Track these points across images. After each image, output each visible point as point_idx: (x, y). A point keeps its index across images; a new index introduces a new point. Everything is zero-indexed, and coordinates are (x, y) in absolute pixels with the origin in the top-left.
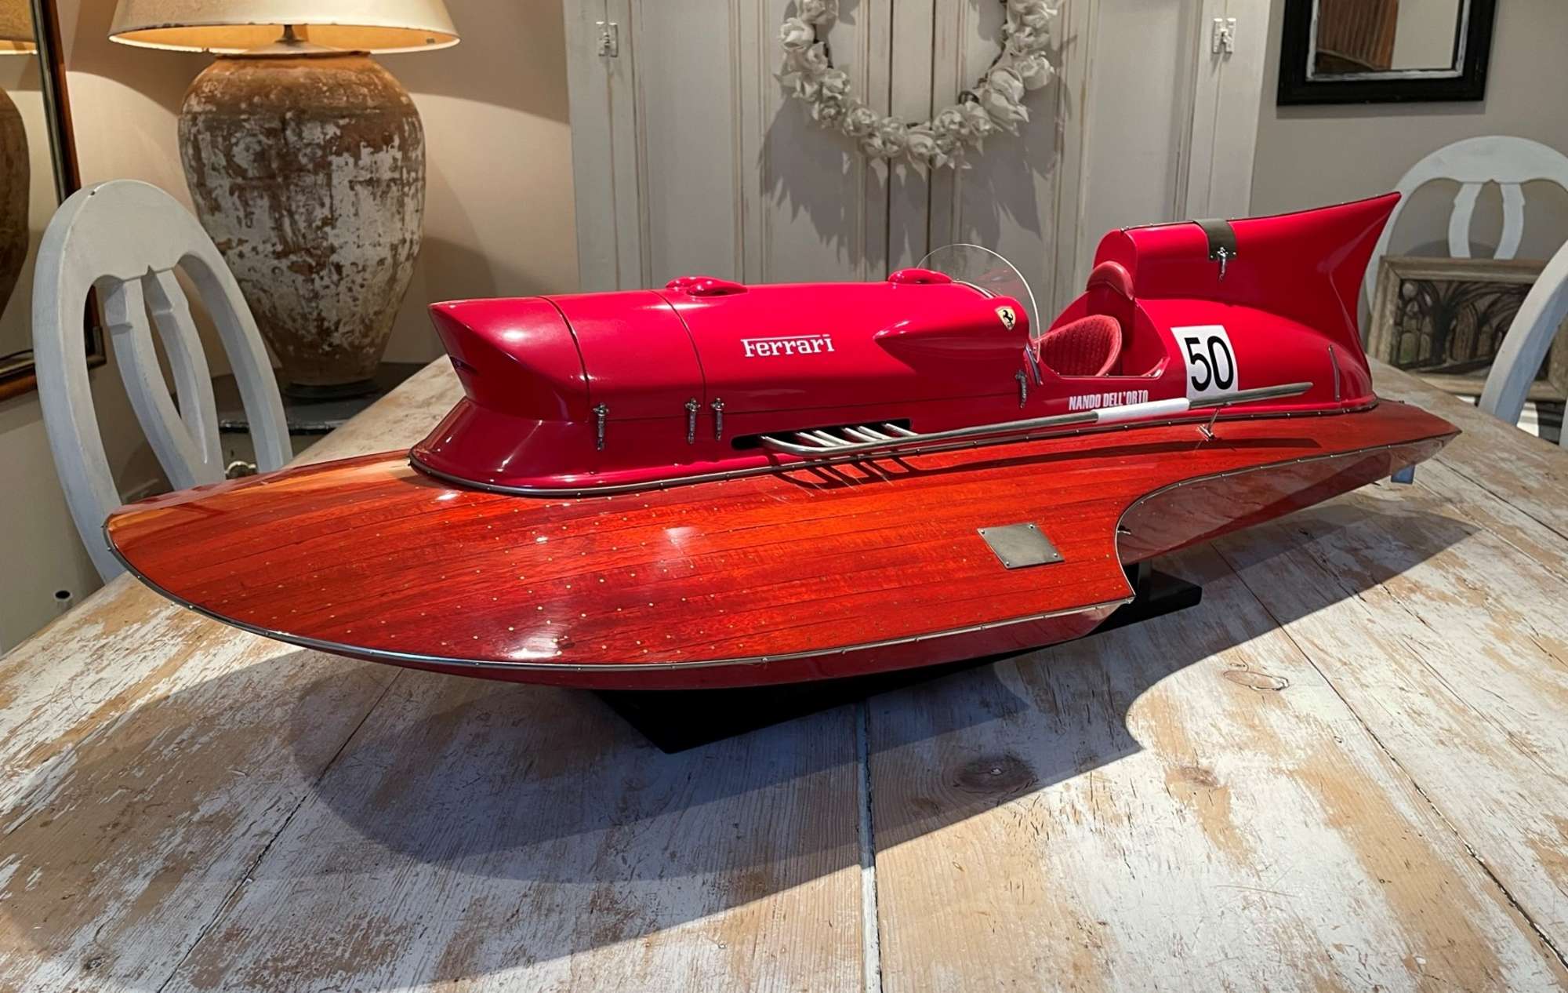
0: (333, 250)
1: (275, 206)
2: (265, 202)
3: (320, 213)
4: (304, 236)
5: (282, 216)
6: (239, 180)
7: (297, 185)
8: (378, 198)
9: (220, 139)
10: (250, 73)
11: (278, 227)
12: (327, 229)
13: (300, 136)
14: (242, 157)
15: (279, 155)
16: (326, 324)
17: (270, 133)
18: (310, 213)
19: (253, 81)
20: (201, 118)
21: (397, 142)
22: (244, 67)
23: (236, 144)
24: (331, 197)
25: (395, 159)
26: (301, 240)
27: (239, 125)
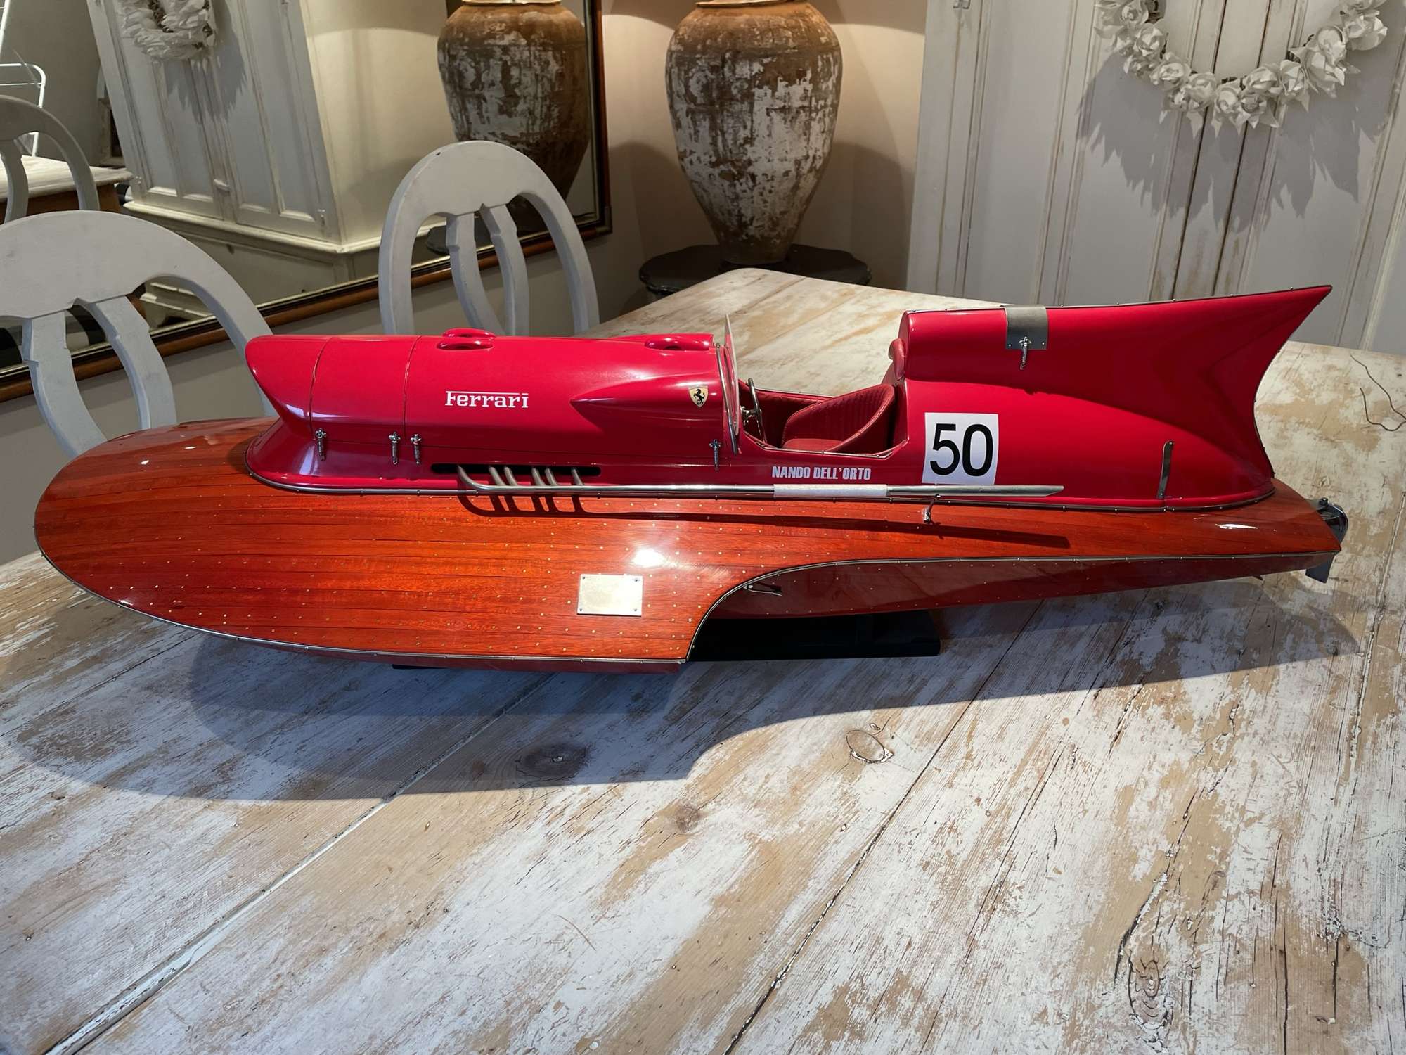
0: (750, 163)
1: (713, 127)
2: (706, 124)
3: (743, 133)
4: (731, 152)
5: (717, 135)
6: (692, 106)
7: (728, 111)
8: (788, 123)
9: (683, 73)
10: (710, 20)
11: (714, 143)
12: (747, 146)
13: (734, 72)
14: (695, 89)
15: (718, 87)
16: (744, 219)
17: (714, 69)
18: (736, 133)
19: (709, 26)
20: (674, 56)
21: (809, 75)
22: (706, 15)
23: (692, 77)
24: (752, 121)
25: (806, 91)
26: (729, 154)
27: (693, 62)
